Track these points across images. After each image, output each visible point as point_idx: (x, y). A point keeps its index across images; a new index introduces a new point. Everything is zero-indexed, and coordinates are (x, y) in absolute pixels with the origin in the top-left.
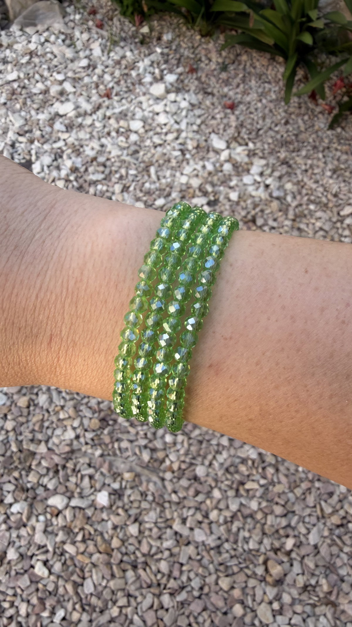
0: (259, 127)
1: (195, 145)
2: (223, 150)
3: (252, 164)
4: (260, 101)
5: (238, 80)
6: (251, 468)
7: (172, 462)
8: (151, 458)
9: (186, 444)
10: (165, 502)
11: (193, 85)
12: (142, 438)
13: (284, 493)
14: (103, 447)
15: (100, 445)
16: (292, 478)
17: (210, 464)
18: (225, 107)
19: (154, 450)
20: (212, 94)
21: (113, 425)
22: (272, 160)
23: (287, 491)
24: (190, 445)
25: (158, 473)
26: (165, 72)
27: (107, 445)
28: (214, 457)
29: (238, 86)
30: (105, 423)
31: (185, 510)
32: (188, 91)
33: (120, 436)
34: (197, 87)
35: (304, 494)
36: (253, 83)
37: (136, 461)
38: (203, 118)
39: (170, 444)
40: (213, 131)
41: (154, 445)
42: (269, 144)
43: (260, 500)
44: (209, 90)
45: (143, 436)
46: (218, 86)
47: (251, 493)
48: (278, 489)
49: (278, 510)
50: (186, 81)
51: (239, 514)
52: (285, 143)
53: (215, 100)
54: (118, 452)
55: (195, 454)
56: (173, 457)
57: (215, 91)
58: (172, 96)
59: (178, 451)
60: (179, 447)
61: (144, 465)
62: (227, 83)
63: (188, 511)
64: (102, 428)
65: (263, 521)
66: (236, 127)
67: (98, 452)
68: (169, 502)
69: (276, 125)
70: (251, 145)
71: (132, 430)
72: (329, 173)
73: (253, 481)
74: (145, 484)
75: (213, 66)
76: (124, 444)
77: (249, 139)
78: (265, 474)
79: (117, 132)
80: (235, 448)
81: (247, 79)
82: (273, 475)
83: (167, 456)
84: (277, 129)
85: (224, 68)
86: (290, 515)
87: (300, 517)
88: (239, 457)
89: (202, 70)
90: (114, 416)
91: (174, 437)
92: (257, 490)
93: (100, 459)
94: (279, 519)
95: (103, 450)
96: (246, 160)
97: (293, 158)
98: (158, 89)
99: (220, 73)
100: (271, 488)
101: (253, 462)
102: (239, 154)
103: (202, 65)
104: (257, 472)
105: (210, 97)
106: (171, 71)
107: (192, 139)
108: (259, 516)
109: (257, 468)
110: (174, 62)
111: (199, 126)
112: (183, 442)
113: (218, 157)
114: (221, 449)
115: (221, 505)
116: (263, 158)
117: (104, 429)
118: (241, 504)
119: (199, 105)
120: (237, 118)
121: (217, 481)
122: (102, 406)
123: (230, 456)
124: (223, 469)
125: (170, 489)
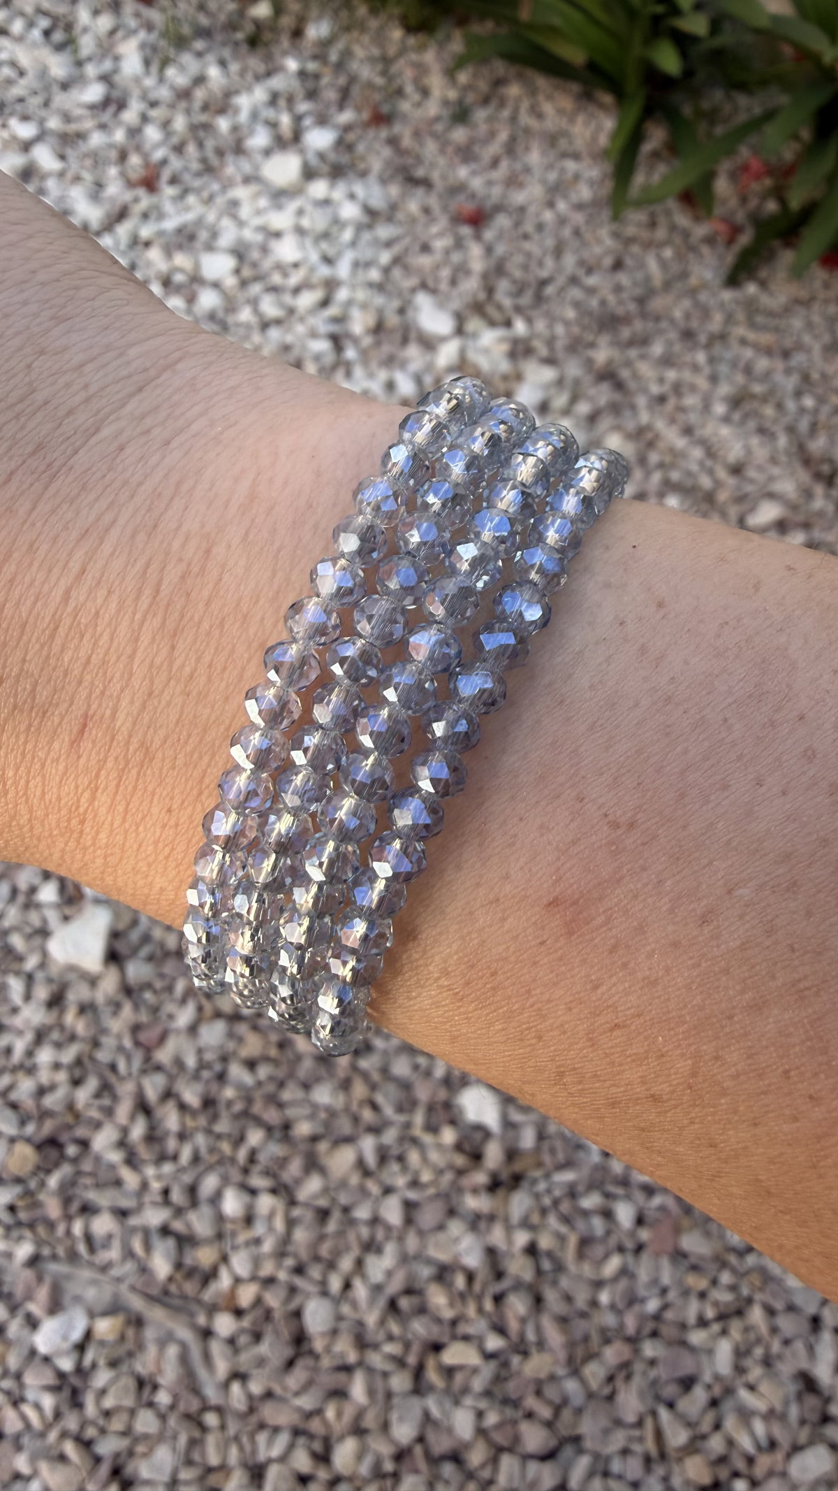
0: (544, 274)
1: (371, 320)
2: (443, 339)
3: (519, 377)
4: (551, 204)
5: (495, 148)
6: (462, 1296)
7: (238, 1281)
8: (178, 1266)
9: (279, 1224)
10: (206, 1408)
11: (377, 157)
12: (154, 1204)
13: (552, 1378)
14: (41, 1230)
15: (31, 1226)
16: (580, 1326)
17: (347, 1286)
18: (459, 219)
19: (185, 1241)
20: (426, 183)
21: (75, 1161)
22: (573, 369)
23: (561, 1371)
24: (291, 1223)
25: (192, 1315)
26: (307, 122)
27: (51, 1225)
28: (359, 1263)
29: (495, 163)
30: (53, 1153)
31: (262, 1438)
32: (363, 174)
33: (92, 1196)
34: (388, 163)
35: (610, 1379)
36: (535, 157)
37: (134, 1279)
38: (397, 249)
39: (233, 1221)
40: (424, 286)
41: (188, 1226)
42: (567, 323)
43: (483, 1404)
44: (420, 173)
45: (159, 1199)
46: (442, 161)
47: (459, 1378)
48: (536, 1366)
49: (534, 1438)
50: (361, 148)
51: (418, 1450)
52: (609, 322)
53: (433, 201)
54: (82, 1248)
55: (304, 1254)
56: (240, 1264)
57: (435, 176)
58: (319, 188)
59: (257, 1241)
60: (259, 1229)
61: (155, 1292)
62: (466, 154)
63: (270, 1442)
64: (44, 1169)
65: (486, 1474)
66: (485, 276)
67: (24, 1250)
68: (220, 1410)
69: (590, 270)
70: (520, 327)
71: (130, 1179)
72: (720, 409)
73: (466, 1338)
74: (152, 1350)
75: (432, 108)
76: (103, 1225)
77: (518, 310)
78: (502, 1316)
79: (167, 282)
80: (421, 1233)
81: (520, 147)
82: (523, 1321)
83: (225, 1259)
84: (592, 281)
85: (461, 115)
86: (568, 1451)
87: (596, 1457)
88: (429, 1261)
89: (404, 118)
90: (81, 1132)
91: (246, 1198)
92: (475, 1371)
93: (28, 1274)
94: (533, 1468)
95: (39, 1243)
96: (505, 366)
97: (629, 364)
98: (284, 169)
99: (448, 129)
100: (516, 1360)
101: (470, 1277)
102: (486, 351)
103: (405, 106)
104: (480, 1310)
105: (420, 192)
106: (322, 121)
107: (363, 306)
108: (476, 1457)
109: (479, 1298)
110: (331, 95)
111: (386, 271)
112: (271, 1216)
113: (428, 358)
114: (380, 1234)
115: (370, 1421)
116: (550, 361)
117: (48, 1172)
118: (427, 1417)
119: (390, 213)
120: (489, 250)
121: (362, 1343)
122: (49, 1101)
123: (404, 1259)
124: (382, 1302)
125: (222, 1367)
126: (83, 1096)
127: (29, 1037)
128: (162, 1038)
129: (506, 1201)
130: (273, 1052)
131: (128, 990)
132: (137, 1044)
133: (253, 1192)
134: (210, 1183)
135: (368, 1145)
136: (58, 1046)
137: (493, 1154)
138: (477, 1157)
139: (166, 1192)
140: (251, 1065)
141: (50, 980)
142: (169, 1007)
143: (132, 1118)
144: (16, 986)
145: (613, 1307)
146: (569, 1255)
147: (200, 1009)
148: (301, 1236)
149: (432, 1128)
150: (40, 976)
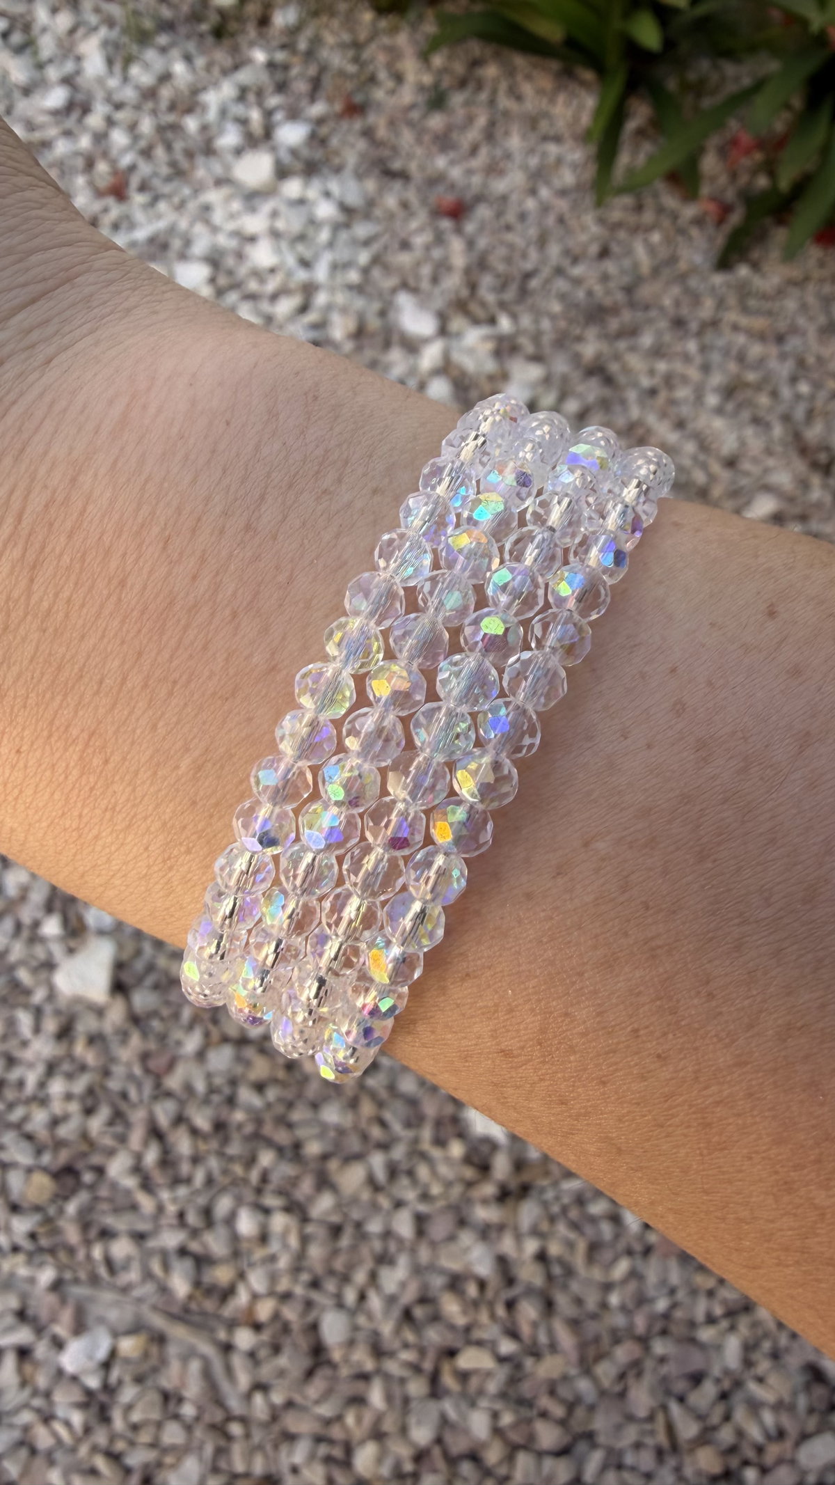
0: (528, 266)
1: (351, 325)
2: (426, 341)
3: (505, 376)
4: (533, 192)
5: (473, 134)
6: (476, 1304)
7: (255, 1297)
8: (197, 1284)
9: (294, 1241)
10: (230, 1418)
11: (352, 151)
12: (171, 1226)
13: (565, 1378)
14: (63, 1256)
15: (52, 1251)
16: (591, 1328)
17: (362, 1297)
18: (438, 212)
19: (202, 1261)
20: (403, 176)
21: (92, 1187)
22: (561, 365)
23: (573, 1371)
24: (305, 1240)
25: (212, 1330)
26: (278, 117)
27: (71, 1251)
28: (373, 1277)
29: (474, 150)
30: (69, 1181)
31: (284, 1447)
32: (338, 170)
33: (110, 1221)
34: (363, 156)
35: (622, 1376)
36: (515, 142)
37: (154, 1299)
38: (376, 247)
39: (249, 1240)
40: (404, 286)
41: (205, 1246)
42: (553, 317)
43: (498, 1406)
44: (396, 165)
45: (174, 1221)
46: (419, 151)
47: (474, 1382)
48: (548, 1368)
49: (548, 1435)
50: (334, 142)
51: (437, 1451)
52: (596, 314)
53: (412, 195)
54: (103, 1271)
55: (319, 1269)
56: (257, 1280)
57: (413, 167)
58: (293, 188)
59: (273, 1259)
60: (274, 1246)
61: (175, 1310)
62: (444, 142)
64: (62, 1197)
66: (467, 271)
67: (47, 1276)
68: (244, 1420)
69: (575, 260)
70: (505, 324)
71: (146, 1203)
72: (712, 400)
73: (479, 1343)
74: (175, 1367)
75: (407, 95)
76: (121, 1248)
77: (503, 305)
78: (514, 1323)
80: (433, 1245)
81: (499, 132)
82: (535, 1325)
83: (242, 1276)
84: (576, 271)
85: (437, 101)
86: (581, 1448)
87: (610, 1451)
88: (442, 1271)
89: (379, 107)
90: (96, 1159)
91: (260, 1217)
92: (489, 1374)
93: (52, 1299)
94: (548, 1464)
95: (61, 1268)
96: (490, 366)
97: (617, 357)
98: (257, 168)
99: (425, 116)
100: (529, 1363)
101: (482, 1285)
102: (471, 351)
103: (379, 94)
104: (493, 1316)
105: (397, 185)
106: (294, 115)
107: (344, 310)
108: (493, 1455)
109: (491, 1305)
110: (303, 86)
111: (366, 271)
112: (284, 1235)
113: (413, 360)
114: (393, 1247)
115: (389, 1425)
116: (537, 358)
117: (66, 1198)
118: (444, 1421)
119: (367, 210)
120: (470, 244)
121: (378, 1351)
122: (64, 1131)
123: (417, 1270)
124: (396, 1312)
125: (244, 1380)
126: (96, 1124)
127: (40, 1069)
128: (171, 1065)
129: (515, 1211)
130: (281, 1074)
131: (135, 1019)
132: (147, 1071)
133: (266, 1211)
134: (224, 1205)
135: (377, 1161)
136: (70, 1076)
137: (501, 1166)
138: (484, 1168)
139: (181, 1215)
140: (260, 1087)
141: (58, 1013)
142: (177, 1034)
143: (146, 1144)
144: (25, 1020)
145: (623, 1308)
146: (579, 1260)
147: (207, 1035)
148: (316, 1252)
149: (440, 1142)
150: (48, 1009)
